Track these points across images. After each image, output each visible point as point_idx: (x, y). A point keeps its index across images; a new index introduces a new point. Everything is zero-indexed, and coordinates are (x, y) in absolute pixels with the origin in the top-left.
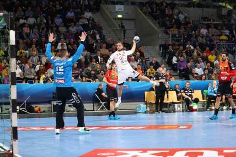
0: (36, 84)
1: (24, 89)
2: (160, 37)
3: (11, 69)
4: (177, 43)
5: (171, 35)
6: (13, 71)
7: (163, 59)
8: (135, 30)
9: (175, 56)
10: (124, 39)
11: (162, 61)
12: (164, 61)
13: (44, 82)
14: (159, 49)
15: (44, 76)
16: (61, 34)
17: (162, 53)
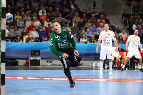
0: (20, 43)
1: (10, 46)
2: (123, 8)
3: (2, 27)
4: (137, 14)
5: (132, 7)
6: (3, 29)
7: (125, 26)
8: (103, 2)
9: (135, 24)
10: (94, 8)
11: (124, 28)
12: (125, 28)
13: (26, 42)
14: (122, 18)
15: (27, 36)
16: (42, 3)
17: (124, 21)
